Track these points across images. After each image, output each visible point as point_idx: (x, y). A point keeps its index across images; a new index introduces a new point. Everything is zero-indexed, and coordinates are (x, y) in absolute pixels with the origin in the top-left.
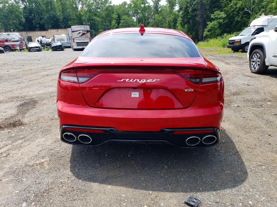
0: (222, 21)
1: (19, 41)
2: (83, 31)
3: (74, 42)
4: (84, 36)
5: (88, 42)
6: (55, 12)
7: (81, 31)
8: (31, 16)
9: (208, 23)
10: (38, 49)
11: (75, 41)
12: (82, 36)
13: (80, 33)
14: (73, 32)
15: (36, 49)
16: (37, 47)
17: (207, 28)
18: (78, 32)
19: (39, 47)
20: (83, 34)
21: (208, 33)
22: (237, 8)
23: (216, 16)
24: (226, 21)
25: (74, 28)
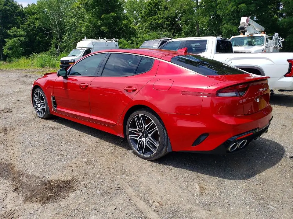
0: (24, 39)
9: (6, 40)
17: (6, 45)
21: (9, 52)
22: (35, 27)
23: (14, 33)
24: (27, 40)
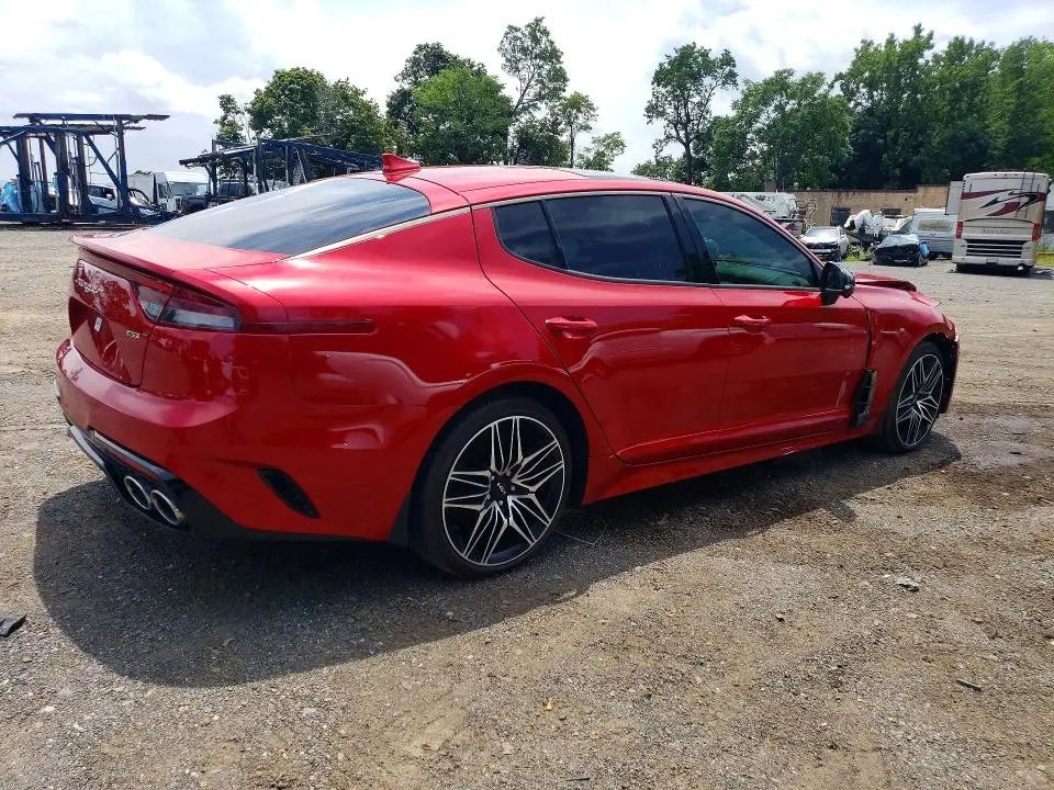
1: (787, 221)
2: (1011, 194)
3: (959, 236)
4: (1011, 215)
5: (1022, 242)
6: (982, 118)
7: (1001, 196)
8: (884, 138)
10: (829, 251)
11: (965, 234)
12: (1004, 216)
13: (995, 202)
14: (965, 196)
15: (824, 251)
16: (827, 246)
18: (990, 198)
19: (835, 247)
20: (1009, 208)
25: (976, 180)
